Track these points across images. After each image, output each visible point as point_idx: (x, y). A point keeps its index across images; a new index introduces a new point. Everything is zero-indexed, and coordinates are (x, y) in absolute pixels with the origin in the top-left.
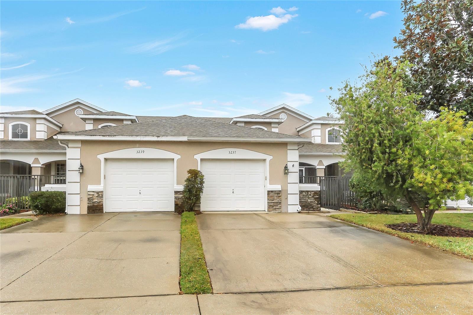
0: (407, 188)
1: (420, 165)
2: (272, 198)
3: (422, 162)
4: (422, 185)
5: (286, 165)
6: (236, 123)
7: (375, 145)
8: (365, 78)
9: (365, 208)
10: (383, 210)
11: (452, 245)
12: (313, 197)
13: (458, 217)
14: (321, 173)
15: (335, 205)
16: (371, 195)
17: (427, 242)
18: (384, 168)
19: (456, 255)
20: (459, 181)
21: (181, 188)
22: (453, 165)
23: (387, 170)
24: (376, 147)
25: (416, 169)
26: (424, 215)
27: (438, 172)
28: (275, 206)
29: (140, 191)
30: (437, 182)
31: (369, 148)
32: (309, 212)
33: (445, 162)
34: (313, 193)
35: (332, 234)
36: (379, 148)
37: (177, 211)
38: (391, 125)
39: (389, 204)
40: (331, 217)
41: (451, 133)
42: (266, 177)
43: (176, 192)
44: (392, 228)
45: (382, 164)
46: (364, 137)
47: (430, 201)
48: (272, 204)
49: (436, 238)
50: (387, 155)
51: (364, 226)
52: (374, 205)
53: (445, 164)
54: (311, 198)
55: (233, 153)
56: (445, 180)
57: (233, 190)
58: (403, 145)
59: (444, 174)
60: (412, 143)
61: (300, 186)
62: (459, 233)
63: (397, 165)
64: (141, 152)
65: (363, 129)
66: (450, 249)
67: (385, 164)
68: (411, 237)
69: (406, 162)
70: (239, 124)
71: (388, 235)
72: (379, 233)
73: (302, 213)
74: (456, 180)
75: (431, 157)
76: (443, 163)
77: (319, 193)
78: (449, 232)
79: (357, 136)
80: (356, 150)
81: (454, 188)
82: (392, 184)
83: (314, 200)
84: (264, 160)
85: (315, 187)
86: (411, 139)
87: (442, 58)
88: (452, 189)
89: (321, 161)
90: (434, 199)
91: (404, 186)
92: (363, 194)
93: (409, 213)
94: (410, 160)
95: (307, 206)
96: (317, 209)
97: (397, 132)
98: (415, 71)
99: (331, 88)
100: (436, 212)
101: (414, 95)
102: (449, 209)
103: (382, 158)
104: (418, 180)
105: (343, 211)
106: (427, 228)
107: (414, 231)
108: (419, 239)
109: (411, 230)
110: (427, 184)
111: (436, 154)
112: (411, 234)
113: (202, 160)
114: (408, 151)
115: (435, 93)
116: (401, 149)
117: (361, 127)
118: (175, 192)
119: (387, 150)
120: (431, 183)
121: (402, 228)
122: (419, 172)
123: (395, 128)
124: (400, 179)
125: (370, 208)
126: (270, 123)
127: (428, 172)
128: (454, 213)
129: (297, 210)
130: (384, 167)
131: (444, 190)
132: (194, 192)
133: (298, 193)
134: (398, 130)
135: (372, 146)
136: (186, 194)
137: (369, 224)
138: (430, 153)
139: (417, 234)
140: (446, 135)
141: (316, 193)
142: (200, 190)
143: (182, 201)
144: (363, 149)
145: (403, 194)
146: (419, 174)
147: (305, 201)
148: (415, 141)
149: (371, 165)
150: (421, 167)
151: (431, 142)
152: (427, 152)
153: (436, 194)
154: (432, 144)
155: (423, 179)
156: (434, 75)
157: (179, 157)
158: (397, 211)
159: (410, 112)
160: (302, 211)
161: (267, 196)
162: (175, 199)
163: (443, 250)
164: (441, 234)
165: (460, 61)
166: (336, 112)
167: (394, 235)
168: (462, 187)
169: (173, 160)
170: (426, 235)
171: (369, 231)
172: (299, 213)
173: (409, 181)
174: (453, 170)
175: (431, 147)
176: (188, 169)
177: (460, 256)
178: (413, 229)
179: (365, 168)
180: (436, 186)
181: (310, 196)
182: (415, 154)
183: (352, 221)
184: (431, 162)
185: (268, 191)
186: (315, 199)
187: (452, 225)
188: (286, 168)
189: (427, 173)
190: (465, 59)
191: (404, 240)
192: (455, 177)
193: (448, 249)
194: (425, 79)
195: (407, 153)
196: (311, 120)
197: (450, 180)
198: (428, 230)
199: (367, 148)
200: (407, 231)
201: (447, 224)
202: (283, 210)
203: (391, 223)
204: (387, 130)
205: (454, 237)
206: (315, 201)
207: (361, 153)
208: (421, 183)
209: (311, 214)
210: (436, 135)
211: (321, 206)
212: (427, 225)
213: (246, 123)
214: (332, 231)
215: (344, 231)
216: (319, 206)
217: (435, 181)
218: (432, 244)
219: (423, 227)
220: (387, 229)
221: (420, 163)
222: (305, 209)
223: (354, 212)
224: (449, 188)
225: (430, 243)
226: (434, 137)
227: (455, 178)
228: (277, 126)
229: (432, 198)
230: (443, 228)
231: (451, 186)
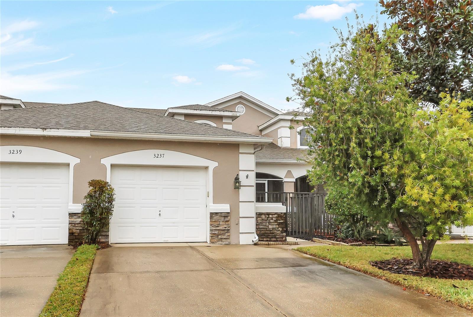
0: (398, 210)
1: (413, 175)
2: (216, 224)
3: (416, 171)
4: (416, 204)
5: (238, 175)
6: (173, 115)
7: (353, 144)
8: (338, 49)
9: (347, 237)
10: (370, 240)
11: (458, 292)
12: (276, 221)
13: (466, 250)
14: (289, 189)
15: (306, 233)
16: (353, 219)
17: (425, 289)
18: (366, 180)
19: (464, 309)
20: (466, 198)
21: (78, 208)
22: (458, 176)
23: (369, 183)
24: (354, 148)
25: (409, 181)
26: (421, 247)
27: (438, 185)
28: (221, 235)
29: (14, 212)
30: (437, 199)
31: (345, 150)
32: (269, 244)
33: (448, 171)
34: (276, 216)
35: (293, 278)
36: (357, 149)
37: (71, 243)
38: (375, 118)
39: (378, 232)
40: (298, 250)
41: (455, 129)
42: (208, 192)
43: (71, 215)
44: (378, 267)
45: (363, 172)
46: (337, 133)
47: (429, 228)
48: (216, 232)
49: (437, 281)
50: (369, 160)
51: (341, 265)
52: (358, 233)
53: (447, 173)
54: (273, 224)
55: (159, 156)
56: (447, 197)
57: (160, 211)
58: (391, 145)
59: (447, 188)
60: (403, 144)
61: (256, 206)
62: (467, 273)
63: (383, 175)
64: (15, 152)
65: (336, 121)
66: (455, 299)
67: (366, 174)
68: (403, 280)
69: (395, 170)
70: (176, 117)
71: (373, 277)
72: (361, 275)
73: (259, 244)
74: (462, 198)
75: (429, 164)
76: (445, 171)
77: (284, 216)
78: (455, 272)
79: (328, 131)
80: (327, 152)
81: (460, 208)
82: (376, 203)
83: (277, 226)
84: (206, 168)
85: (278, 208)
86: (401, 138)
87: (442, 30)
88: (456, 210)
89: (289, 172)
90: (434, 225)
91: (393, 206)
92: (342, 218)
93: (404, 244)
94: (400, 167)
95: (268, 235)
96: (282, 239)
97: (382, 126)
98: (409, 50)
99: (292, 62)
100: (438, 243)
101: (405, 75)
102: (454, 238)
103: (362, 165)
104: (411, 196)
105: (318, 241)
106: (425, 266)
107: (408, 272)
108: (414, 283)
109: (405, 269)
110: (423, 203)
111: (435, 159)
112: (403, 276)
113: (112, 166)
114: (397, 153)
115: (434, 78)
116: (388, 151)
117: (333, 118)
118: (69, 214)
119: (369, 153)
120: (429, 201)
121: (392, 267)
122: (412, 185)
123: (379, 121)
124: (387, 195)
125: (353, 237)
126: (221, 117)
127: (425, 185)
128: (461, 244)
129: (253, 241)
130: (365, 178)
131: (446, 212)
132: (98, 214)
133: (254, 215)
134: (384, 124)
135: (349, 146)
136: (86, 218)
137: (348, 261)
138: (427, 158)
139: (412, 277)
140: (448, 132)
141: (280, 216)
142: (108, 211)
143: (80, 228)
144: (336, 150)
145: (392, 217)
146: (412, 188)
147: (264, 227)
148: (407, 140)
149: (346, 174)
150: (415, 178)
151: (427, 142)
152: (423, 156)
153: (435, 218)
154: (429, 144)
155: (418, 196)
156: (431, 53)
157: (78, 161)
158: (387, 242)
159: (401, 99)
160: (260, 242)
161: (209, 220)
162: (70, 225)
163: (447, 301)
164: (444, 275)
165: (465, 33)
166: (300, 97)
167: (380, 278)
168: (471, 207)
169: (68, 165)
170: (424, 277)
171: (346, 272)
172: (255, 244)
173: (399, 199)
174: (457, 183)
175: (428, 149)
176: (90, 180)
177: (470, 310)
178: (407, 269)
179: (340, 180)
180: (436, 206)
181: (272, 221)
182: (406, 159)
183: (326, 257)
184: (429, 170)
185: (211, 213)
186: (279, 224)
187: (459, 262)
188: (237, 179)
189: (423, 187)
190: (471, 31)
191: (393, 285)
192: (461, 192)
193: (453, 300)
194: (421, 57)
195: (396, 158)
196: (278, 115)
197: (454, 197)
198: (426, 269)
199: (342, 150)
200: (398, 271)
201: (452, 260)
202: (233, 240)
203: (378, 259)
204: (368, 123)
205: (461, 280)
206: (278, 228)
207: (333, 157)
208: (415, 201)
209: (271, 246)
210: (434, 132)
211: (287, 235)
212: (425, 262)
213: (187, 115)
214: (294, 273)
215: (312, 272)
216: (285, 234)
217: (434, 198)
218: (432, 292)
219: (420, 264)
220: (371, 269)
221: (413, 172)
222: (265, 239)
223: (331, 244)
224: (453, 209)
225: (429, 291)
226: (432, 134)
227: (461, 194)
228: (230, 121)
229: (431, 223)
230: (447, 266)
231: (456, 206)
